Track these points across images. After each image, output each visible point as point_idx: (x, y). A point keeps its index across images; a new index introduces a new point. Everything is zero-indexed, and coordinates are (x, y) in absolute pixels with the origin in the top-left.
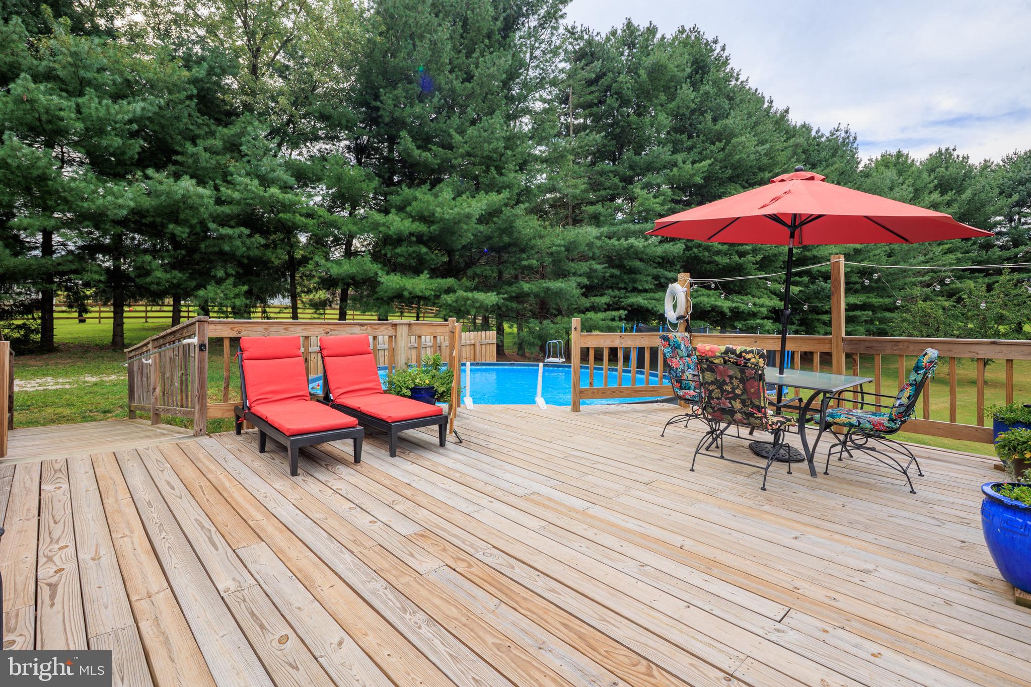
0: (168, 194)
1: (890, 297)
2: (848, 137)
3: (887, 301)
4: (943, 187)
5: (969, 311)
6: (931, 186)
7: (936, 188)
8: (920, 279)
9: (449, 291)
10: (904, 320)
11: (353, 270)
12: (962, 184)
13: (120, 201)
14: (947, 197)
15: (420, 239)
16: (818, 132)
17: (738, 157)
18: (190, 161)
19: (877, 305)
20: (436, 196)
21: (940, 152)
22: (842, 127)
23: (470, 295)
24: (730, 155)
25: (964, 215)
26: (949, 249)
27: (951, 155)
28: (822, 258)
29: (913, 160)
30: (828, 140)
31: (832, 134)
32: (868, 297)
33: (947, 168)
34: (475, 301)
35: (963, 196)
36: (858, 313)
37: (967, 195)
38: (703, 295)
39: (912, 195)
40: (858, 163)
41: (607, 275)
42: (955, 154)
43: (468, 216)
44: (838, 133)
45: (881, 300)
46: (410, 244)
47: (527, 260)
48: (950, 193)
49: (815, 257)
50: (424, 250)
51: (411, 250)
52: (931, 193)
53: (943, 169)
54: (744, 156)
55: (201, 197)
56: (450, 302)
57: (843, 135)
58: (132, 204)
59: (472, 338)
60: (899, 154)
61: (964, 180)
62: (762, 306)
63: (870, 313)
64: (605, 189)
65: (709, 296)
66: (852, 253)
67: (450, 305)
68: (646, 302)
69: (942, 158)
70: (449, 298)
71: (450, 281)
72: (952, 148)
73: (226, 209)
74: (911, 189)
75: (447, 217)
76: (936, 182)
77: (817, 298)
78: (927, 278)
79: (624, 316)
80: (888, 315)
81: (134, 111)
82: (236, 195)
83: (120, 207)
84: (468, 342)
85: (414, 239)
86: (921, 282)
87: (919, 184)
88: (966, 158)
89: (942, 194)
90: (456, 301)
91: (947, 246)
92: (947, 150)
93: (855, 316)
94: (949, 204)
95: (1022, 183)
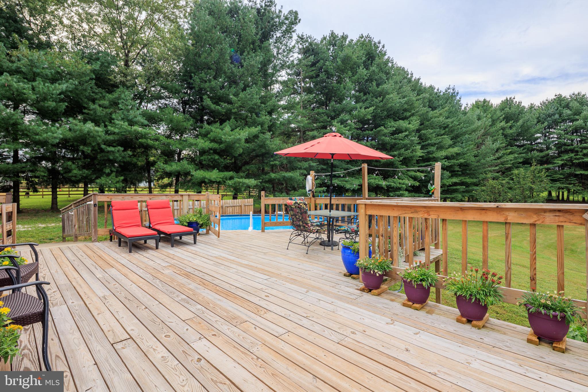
0: (81, 130)
1: (476, 178)
2: (454, 93)
3: (475, 180)
4: (507, 118)
5: (515, 185)
6: (501, 118)
7: (504, 119)
8: (493, 168)
9: (231, 178)
10: (483, 191)
11: (178, 168)
12: (518, 117)
13: (55, 135)
14: (509, 124)
15: (215, 151)
16: (438, 90)
17: (390, 105)
18: (92, 112)
19: (469, 182)
20: (222, 130)
21: (507, 99)
22: (451, 87)
23: (241, 180)
24: (385, 104)
25: (519, 134)
26: (510, 152)
27: (512, 101)
28: (438, 158)
29: (492, 104)
30: (444, 94)
31: (446, 91)
32: (465, 179)
33: (510, 108)
34: (244, 183)
35: (518, 124)
36: (458, 187)
37: (520, 123)
39: (490, 123)
40: (461, 106)
41: (319, 168)
42: (515, 100)
43: (239, 140)
44: (449, 90)
45: (472, 180)
46: (209, 154)
47: (273, 161)
48: (511, 122)
49: (434, 157)
50: (217, 157)
51: (210, 157)
53: (508, 109)
54: (393, 105)
55: (98, 132)
56: (231, 184)
57: (452, 91)
58: (61, 136)
59: (240, 202)
60: (485, 101)
61: (519, 115)
62: (403, 184)
63: (464, 187)
64: (320, 122)
66: (455, 155)
67: (231, 186)
68: (340, 182)
69: (508, 103)
70: (230, 182)
71: (231, 173)
72: (513, 97)
73: (111, 138)
74: (490, 120)
75: (228, 140)
76: (504, 116)
78: (497, 168)
79: (325, 190)
80: (475, 188)
81: (62, 89)
82: (116, 130)
83: (55, 138)
84: (238, 205)
85: (212, 151)
86: (494, 170)
87: (495, 117)
88: (520, 103)
89: (507, 122)
90: (235, 184)
91: (509, 151)
92: (510, 98)
93: (457, 189)
94: (511, 128)
95: (550, 116)
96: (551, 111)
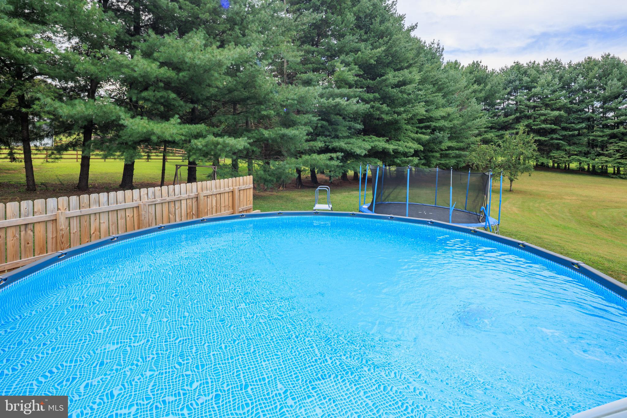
1: (462, 142)
2: (439, 48)
3: (462, 145)
4: (478, 81)
6: (473, 81)
7: (475, 82)
9: (198, 136)
12: (486, 81)
15: (168, 85)
20: (186, 42)
21: (474, 63)
22: (435, 42)
23: (220, 140)
27: (479, 65)
29: (463, 66)
30: (429, 49)
31: (431, 46)
33: (478, 72)
34: (225, 145)
36: (450, 152)
37: (488, 87)
38: (376, 140)
42: (481, 64)
43: (219, 64)
44: (433, 45)
46: (157, 89)
47: (265, 110)
48: (481, 86)
49: (431, 117)
50: (173, 95)
51: (159, 94)
52: (472, 84)
56: (200, 147)
57: (436, 46)
59: (230, 184)
60: (456, 62)
61: (486, 79)
62: (410, 148)
65: (379, 141)
67: (200, 150)
69: (475, 66)
70: (199, 143)
71: (201, 127)
75: (198, 62)
76: (474, 79)
77: (433, 143)
85: (162, 84)
88: (486, 67)
89: (478, 85)
90: (206, 146)
92: (477, 62)
93: (449, 154)
94: (481, 91)
95: (510, 82)
96: (512, 77)
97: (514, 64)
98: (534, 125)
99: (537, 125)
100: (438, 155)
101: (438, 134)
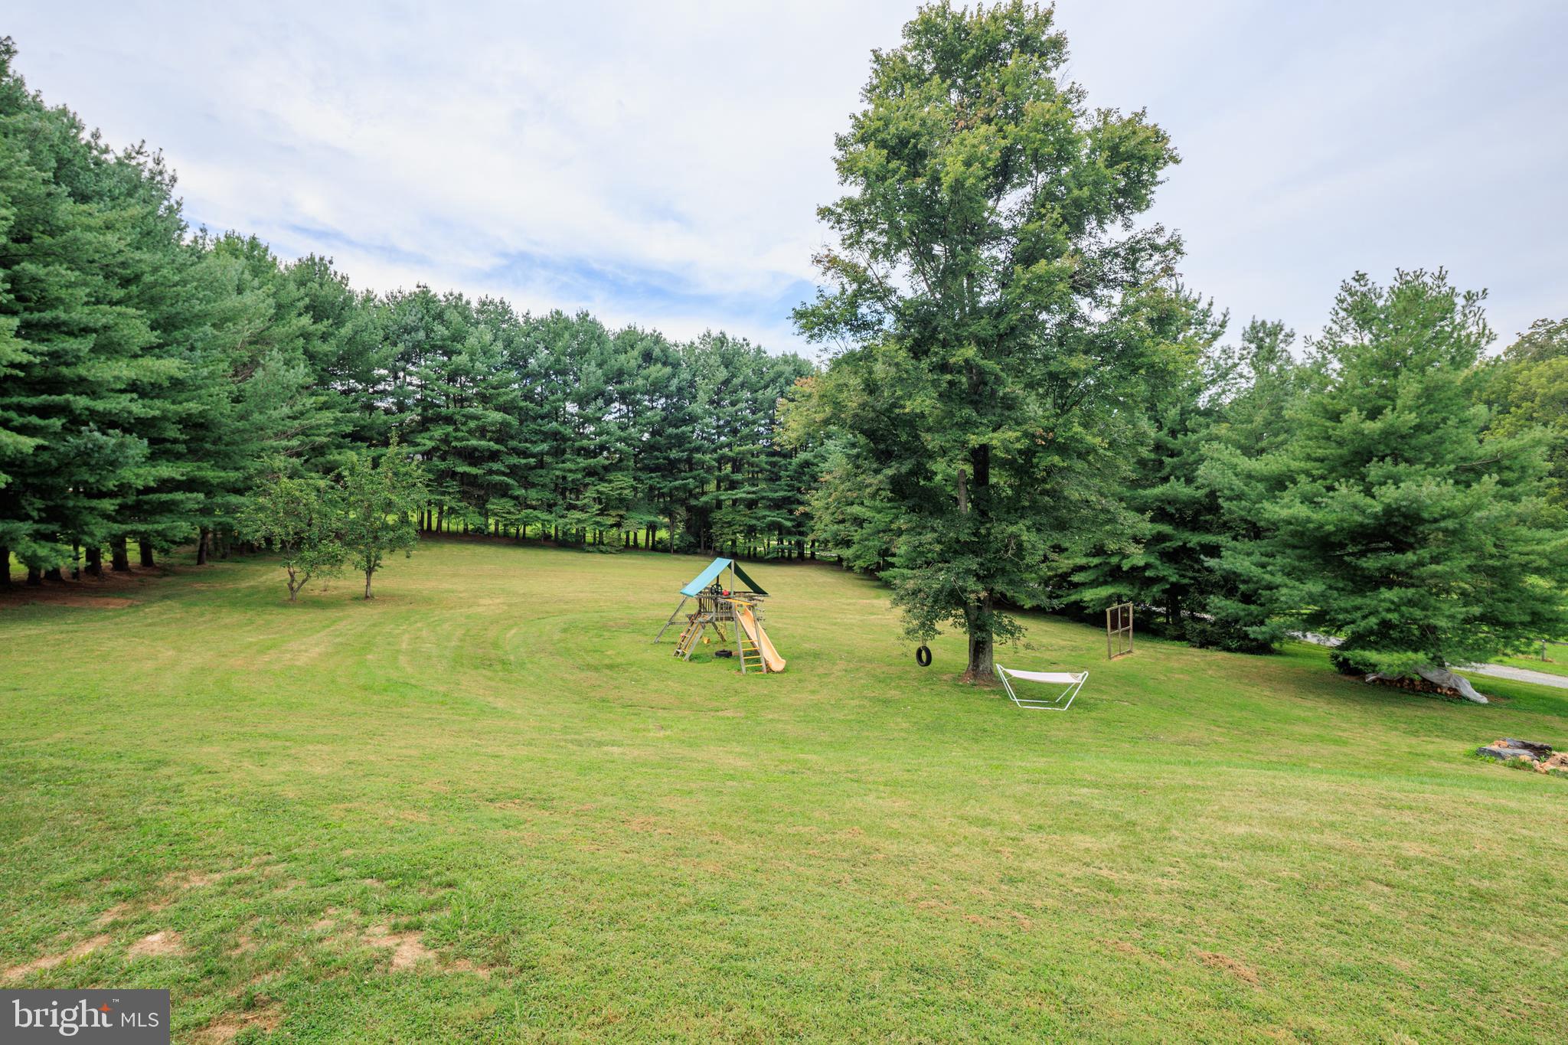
1: (237, 469)
2: (161, 173)
3: (233, 475)
4: (318, 310)
5: (351, 494)
6: (301, 304)
7: (307, 308)
8: (285, 443)
10: (261, 509)
12: (340, 314)
14: (322, 327)
16: (96, 136)
19: (215, 481)
21: (312, 259)
22: (147, 149)
25: (343, 359)
26: (325, 403)
27: (327, 269)
28: (100, 384)
29: (275, 259)
30: (120, 163)
31: (129, 157)
32: (200, 468)
33: (321, 285)
35: (343, 331)
36: (179, 496)
37: (346, 330)
39: (273, 311)
40: (182, 229)
42: (332, 268)
44: (141, 159)
45: (223, 474)
48: (325, 322)
52: (300, 315)
53: (317, 286)
57: (151, 165)
61: (343, 309)
63: (201, 496)
66: (166, 384)
69: (313, 270)
72: (327, 259)
74: (271, 301)
76: (307, 300)
78: (295, 443)
80: (234, 499)
86: (286, 449)
87: (284, 298)
88: (345, 279)
89: (316, 320)
91: (322, 399)
92: (322, 259)
93: (174, 502)
94: (324, 337)
95: (408, 330)
96: (410, 320)
97: (417, 290)
98: (456, 439)
99: (462, 439)
100: (109, 505)
101: (97, 434)
